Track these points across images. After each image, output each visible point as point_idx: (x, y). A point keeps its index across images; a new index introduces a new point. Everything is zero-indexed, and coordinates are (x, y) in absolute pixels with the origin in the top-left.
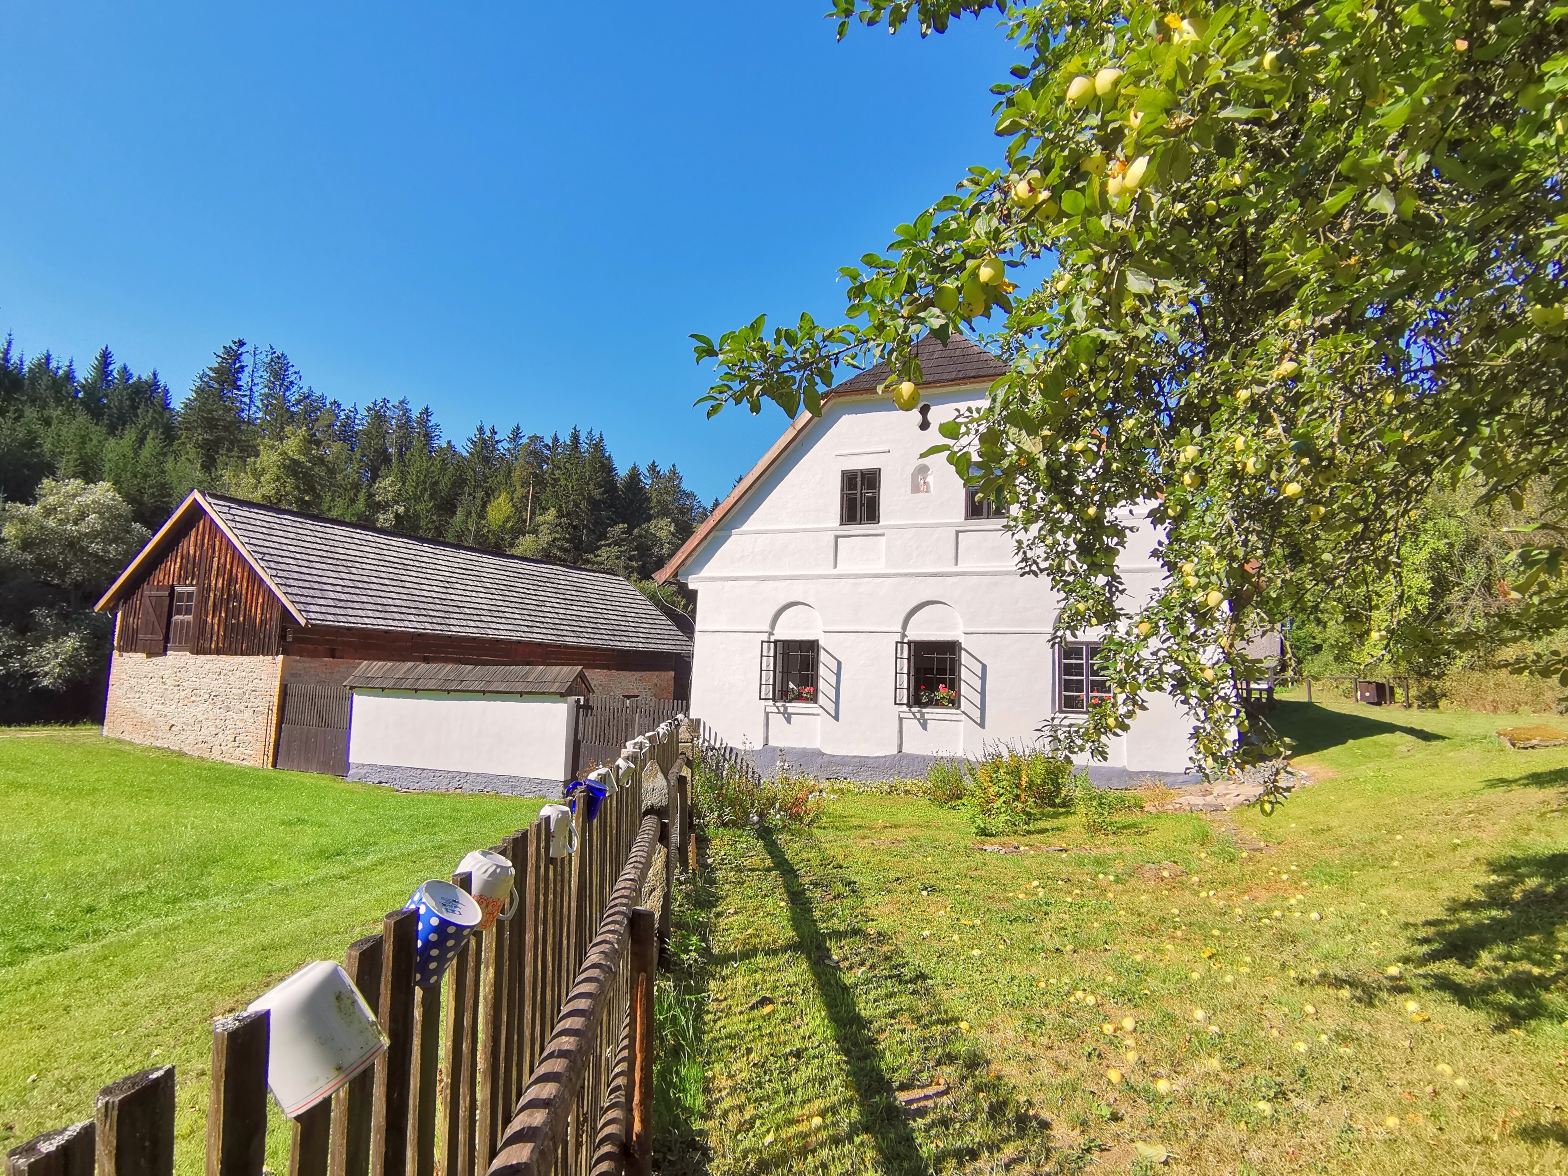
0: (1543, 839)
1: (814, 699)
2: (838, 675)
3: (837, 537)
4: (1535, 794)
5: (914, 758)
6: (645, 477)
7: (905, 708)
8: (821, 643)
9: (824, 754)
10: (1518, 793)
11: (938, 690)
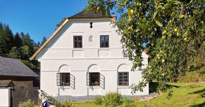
0: (198, 102)
1: (69, 85)
2: (74, 80)
3: (73, 51)
4: (196, 95)
5: (91, 96)
6: (20, 36)
7: (89, 86)
8: (70, 73)
9: (72, 96)
10: (193, 95)
11: (95, 82)
